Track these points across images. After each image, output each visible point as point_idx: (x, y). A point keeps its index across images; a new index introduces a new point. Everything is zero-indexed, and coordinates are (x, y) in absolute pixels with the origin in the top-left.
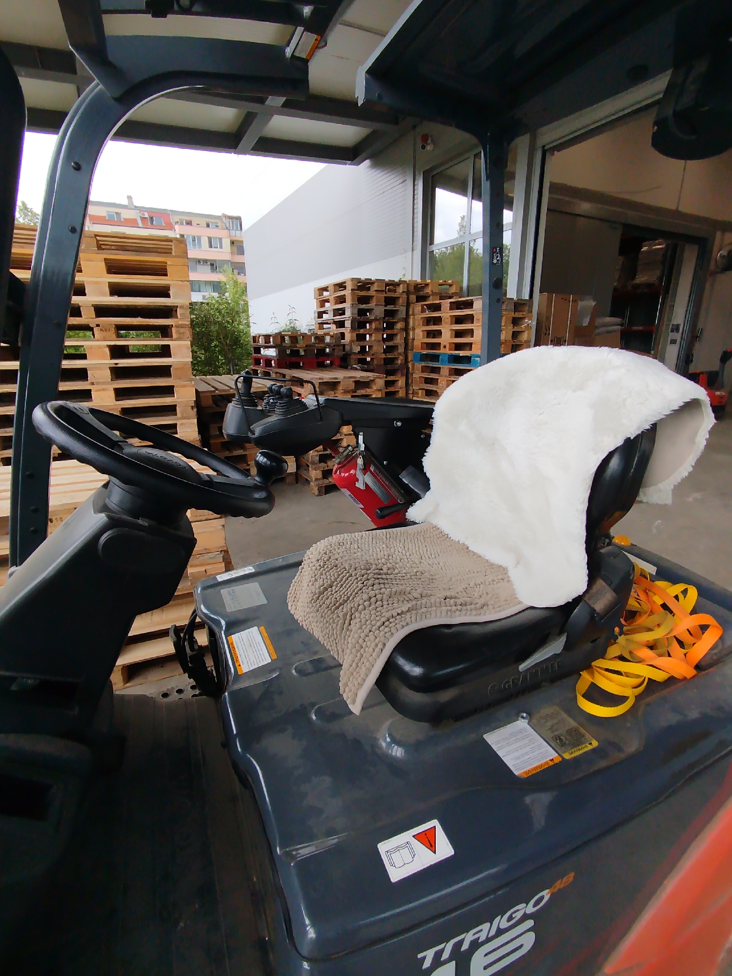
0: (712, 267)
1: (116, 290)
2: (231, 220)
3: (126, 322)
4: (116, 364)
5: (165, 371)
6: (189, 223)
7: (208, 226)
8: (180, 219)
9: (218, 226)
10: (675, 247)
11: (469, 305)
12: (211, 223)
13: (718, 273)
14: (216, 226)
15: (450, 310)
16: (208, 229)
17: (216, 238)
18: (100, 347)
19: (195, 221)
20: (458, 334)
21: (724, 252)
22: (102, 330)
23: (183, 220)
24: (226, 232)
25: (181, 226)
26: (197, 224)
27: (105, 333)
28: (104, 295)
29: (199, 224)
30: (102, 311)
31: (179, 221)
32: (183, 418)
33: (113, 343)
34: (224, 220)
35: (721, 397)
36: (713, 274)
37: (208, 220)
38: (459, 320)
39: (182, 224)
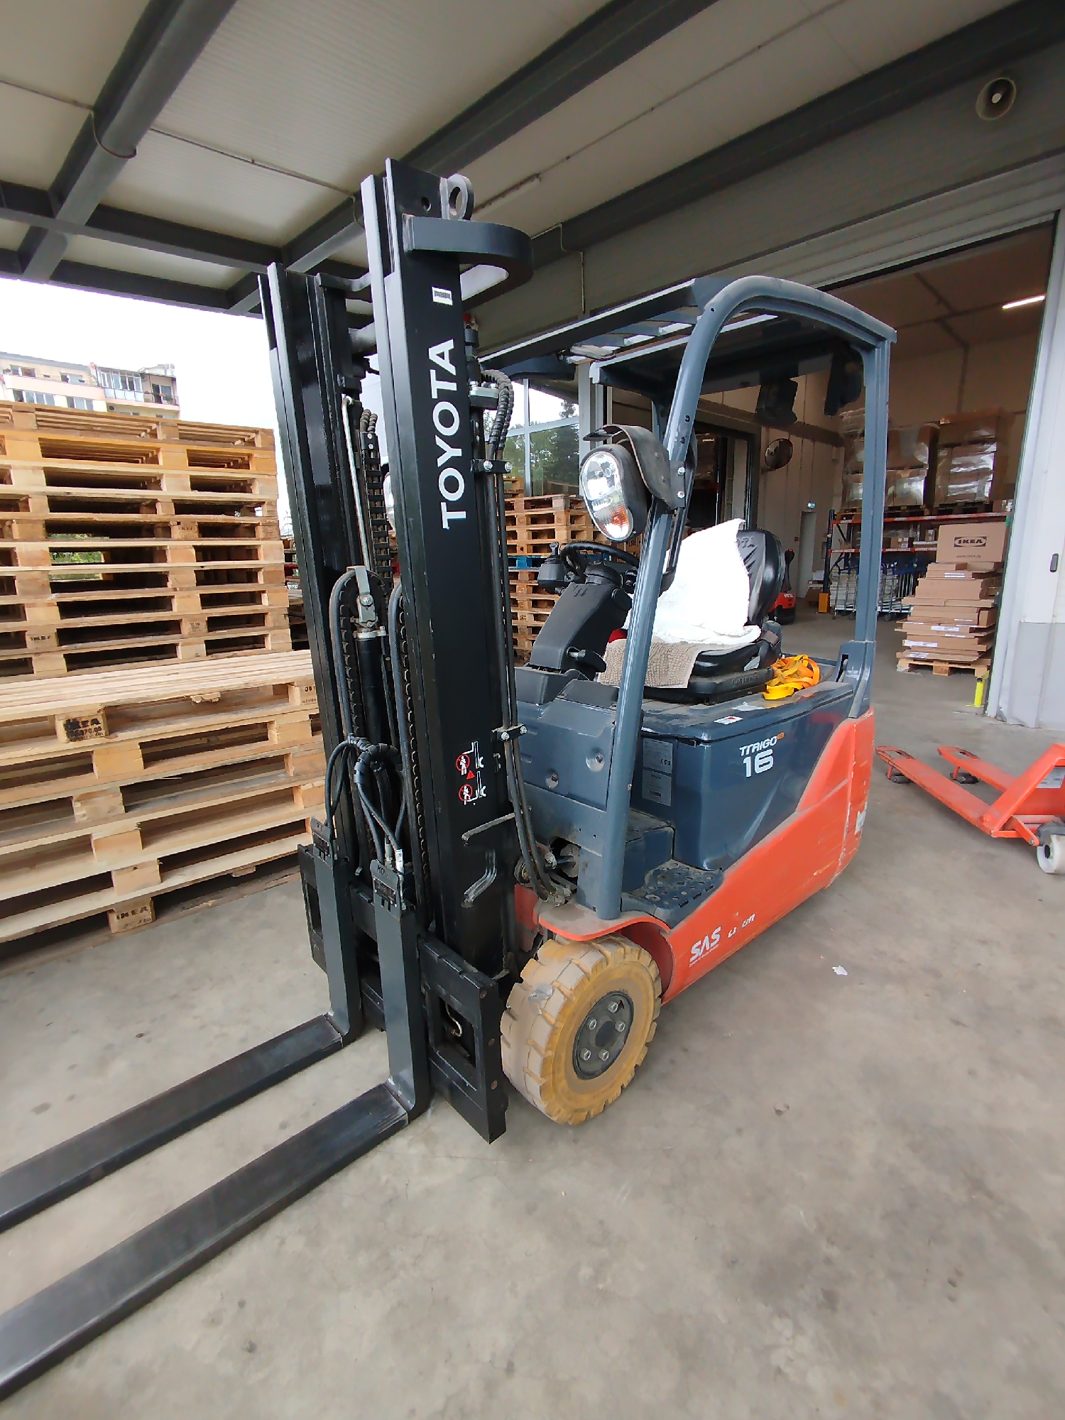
0: (762, 463)
1: (197, 484)
2: (105, 374)
3: (210, 520)
4: (202, 567)
5: (251, 576)
6: (29, 373)
7: (65, 379)
8: (11, 365)
9: (84, 381)
10: (725, 441)
11: (548, 503)
12: (70, 375)
13: (770, 470)
14: (81, 381)
15: (525, 509)
16: (65, 384)
17: (82, 399)
18: (185, 548)
19: (41, 370)
20: (536, 535)
21: (771, 449)
22: (183, 529)
23: (18, 367)
24: (99, 390)
25: (15, 377)
26: (45, 376)
27: (186, 533)
28: (184, 489)
29: (49, 377)
30: (182, 507)
31: (10, 368)
32: (274, 628)
33: (199, 543)
34: (93, 372)
35: (790, 599)
36: (764, 471)
37: (64, 371)
38: (535, 520)
39: (15, 372)
